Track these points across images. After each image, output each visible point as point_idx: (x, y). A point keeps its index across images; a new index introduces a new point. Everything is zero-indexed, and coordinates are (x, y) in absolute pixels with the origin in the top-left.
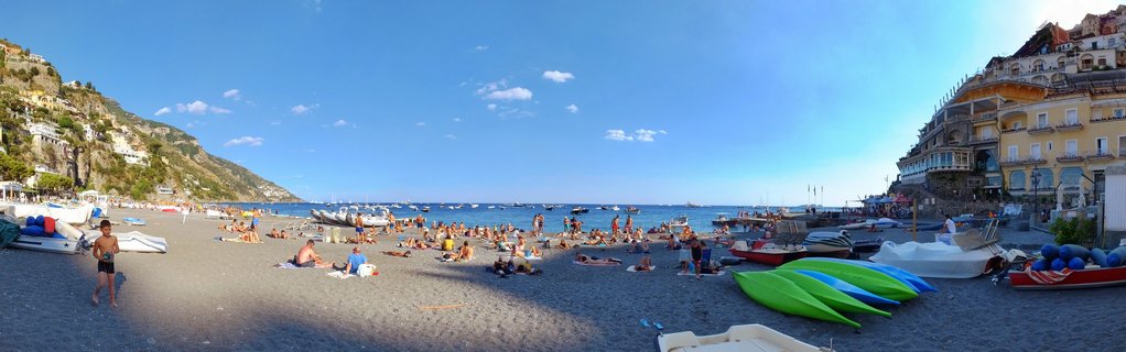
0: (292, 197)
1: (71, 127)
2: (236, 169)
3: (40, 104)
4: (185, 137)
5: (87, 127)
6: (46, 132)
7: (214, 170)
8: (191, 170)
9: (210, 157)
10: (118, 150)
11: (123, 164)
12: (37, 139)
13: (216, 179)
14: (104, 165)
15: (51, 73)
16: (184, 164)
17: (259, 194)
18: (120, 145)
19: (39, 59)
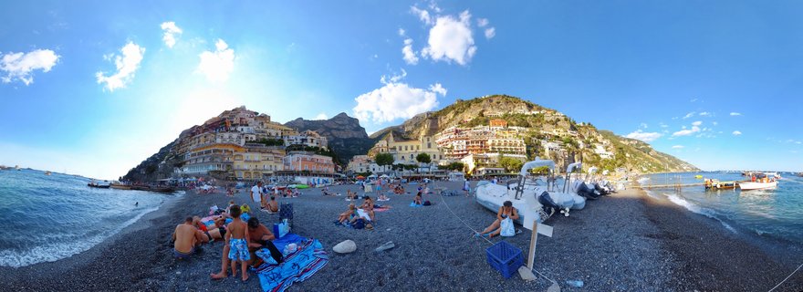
0: (696, 169)
1: (571, 142)
2: (670, 157)
3: (557, 134)
4: (645, 144)
5: (580, 142)
6: (552, 147)
7: (659, 159)
8: (647, 159)
9: (658, 153)
10: (597, 152)
11: (599, 158)
12: (547, 150)
13: (659, 162)
14: (589, 159)
15: (566, 120)
16: (644, 156)
17: (681, 168)
18: (599, 149)
19: (560, 115)
